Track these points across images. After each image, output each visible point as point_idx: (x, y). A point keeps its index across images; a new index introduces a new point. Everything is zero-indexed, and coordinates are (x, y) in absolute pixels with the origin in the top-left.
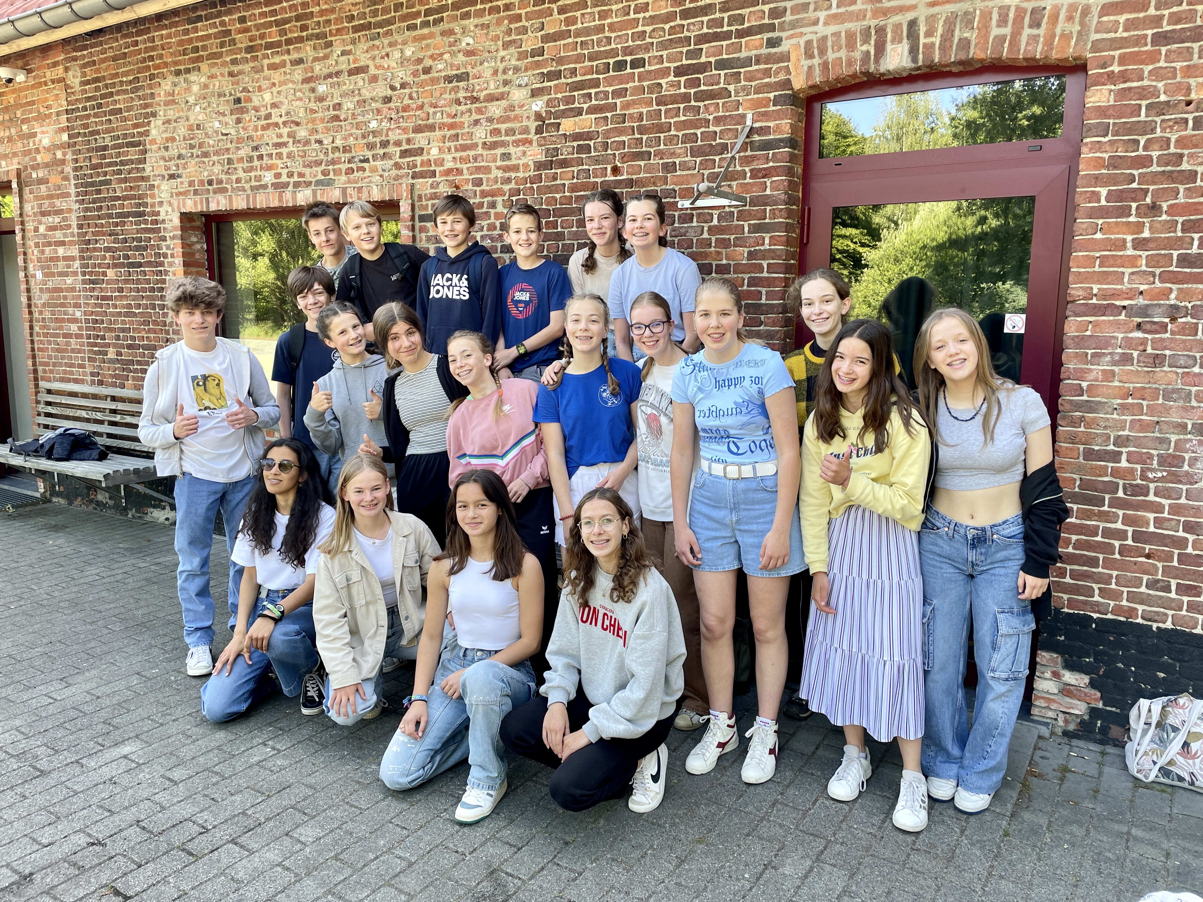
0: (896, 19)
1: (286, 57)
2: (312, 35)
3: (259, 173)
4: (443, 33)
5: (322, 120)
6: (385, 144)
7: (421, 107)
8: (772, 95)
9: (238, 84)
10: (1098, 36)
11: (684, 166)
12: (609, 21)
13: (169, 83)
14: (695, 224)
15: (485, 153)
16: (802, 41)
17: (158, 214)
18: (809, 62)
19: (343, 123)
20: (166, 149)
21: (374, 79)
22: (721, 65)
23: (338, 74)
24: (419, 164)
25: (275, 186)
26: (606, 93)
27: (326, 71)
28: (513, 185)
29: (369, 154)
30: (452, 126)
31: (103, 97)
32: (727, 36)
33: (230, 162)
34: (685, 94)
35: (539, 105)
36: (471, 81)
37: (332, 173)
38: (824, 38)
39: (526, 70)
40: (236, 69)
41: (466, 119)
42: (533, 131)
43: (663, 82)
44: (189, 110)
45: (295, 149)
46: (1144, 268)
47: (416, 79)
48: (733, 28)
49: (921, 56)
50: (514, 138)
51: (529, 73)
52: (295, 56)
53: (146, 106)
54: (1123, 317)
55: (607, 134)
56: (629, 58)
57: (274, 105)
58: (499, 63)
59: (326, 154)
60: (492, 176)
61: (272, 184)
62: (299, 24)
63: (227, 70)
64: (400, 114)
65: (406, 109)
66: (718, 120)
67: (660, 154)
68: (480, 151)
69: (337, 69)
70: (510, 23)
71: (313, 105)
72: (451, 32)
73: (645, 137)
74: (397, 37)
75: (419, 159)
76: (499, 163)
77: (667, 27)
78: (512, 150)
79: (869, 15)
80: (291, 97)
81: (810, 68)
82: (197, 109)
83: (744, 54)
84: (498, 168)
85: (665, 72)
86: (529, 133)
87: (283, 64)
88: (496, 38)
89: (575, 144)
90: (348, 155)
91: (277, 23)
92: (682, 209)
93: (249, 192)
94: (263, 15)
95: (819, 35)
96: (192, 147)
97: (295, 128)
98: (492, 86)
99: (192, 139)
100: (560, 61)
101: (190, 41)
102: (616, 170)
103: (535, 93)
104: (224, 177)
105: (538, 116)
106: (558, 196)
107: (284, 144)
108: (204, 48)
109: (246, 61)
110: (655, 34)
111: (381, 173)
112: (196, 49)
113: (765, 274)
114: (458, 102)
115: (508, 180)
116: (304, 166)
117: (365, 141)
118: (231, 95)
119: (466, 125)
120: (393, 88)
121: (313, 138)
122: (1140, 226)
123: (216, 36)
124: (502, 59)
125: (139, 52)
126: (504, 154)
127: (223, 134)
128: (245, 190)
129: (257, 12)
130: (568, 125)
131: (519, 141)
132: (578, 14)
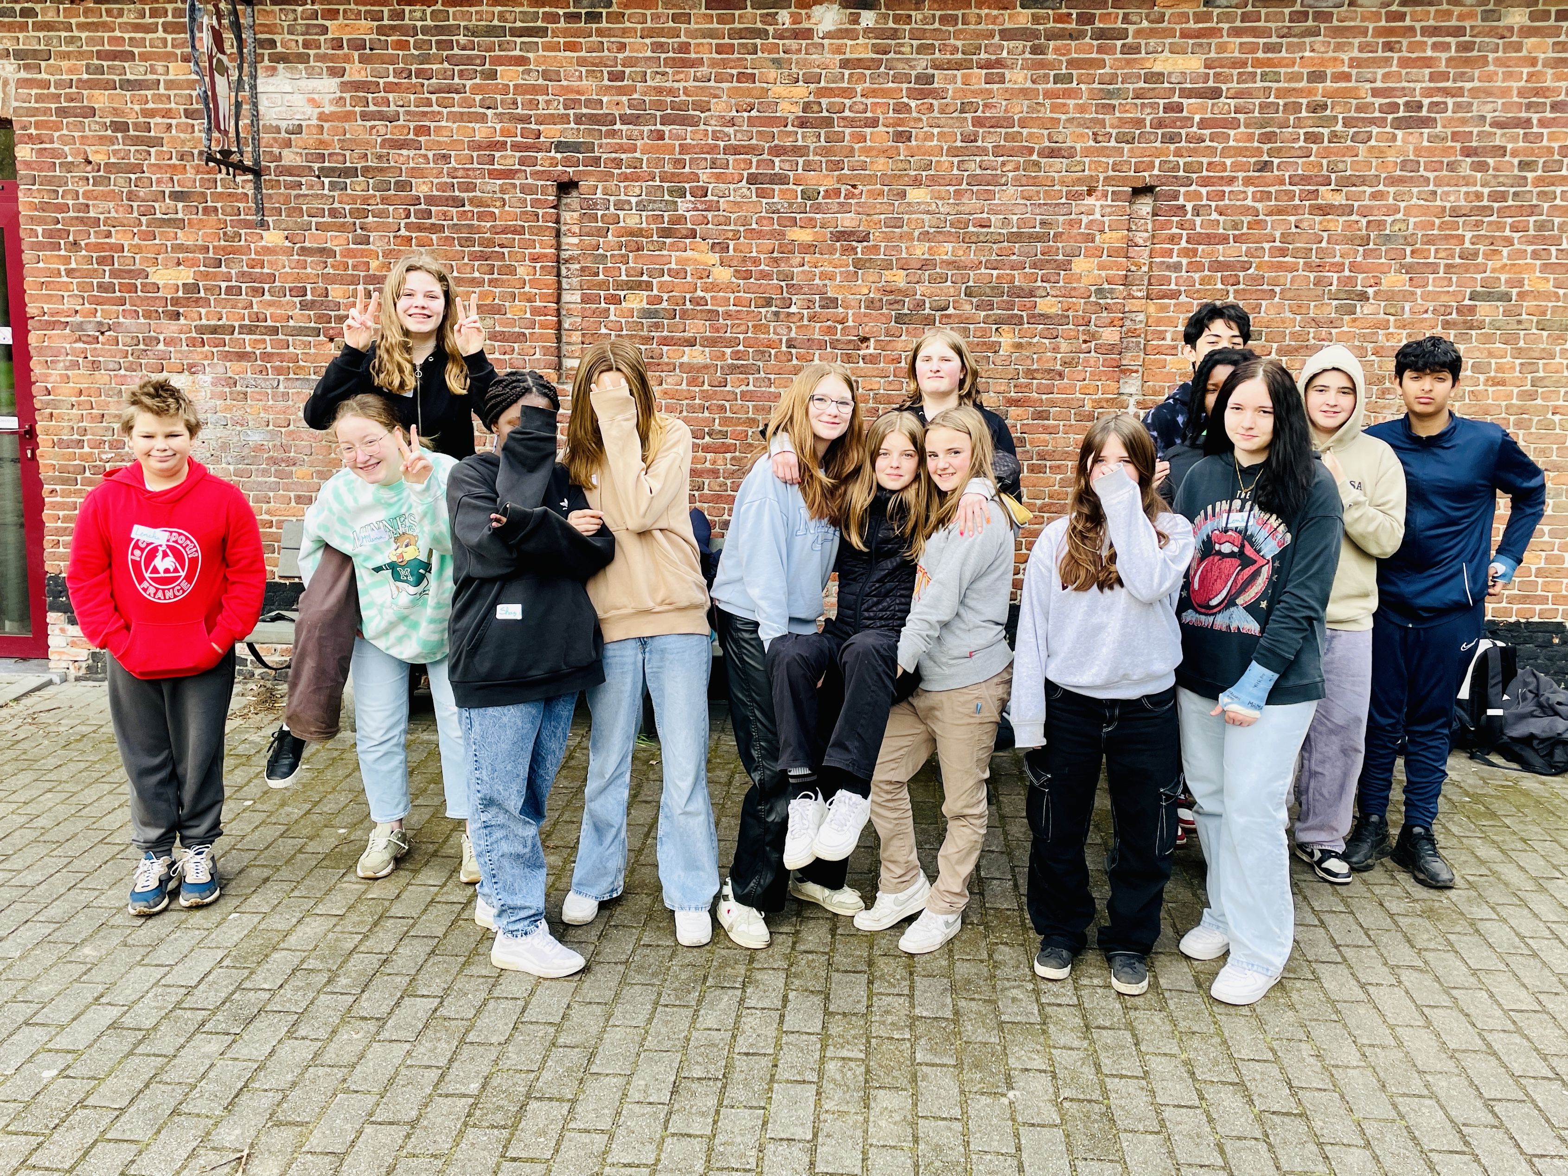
10: (17, 104)
46: (76, 292)
54: (67, 331)
122: (67, 260)
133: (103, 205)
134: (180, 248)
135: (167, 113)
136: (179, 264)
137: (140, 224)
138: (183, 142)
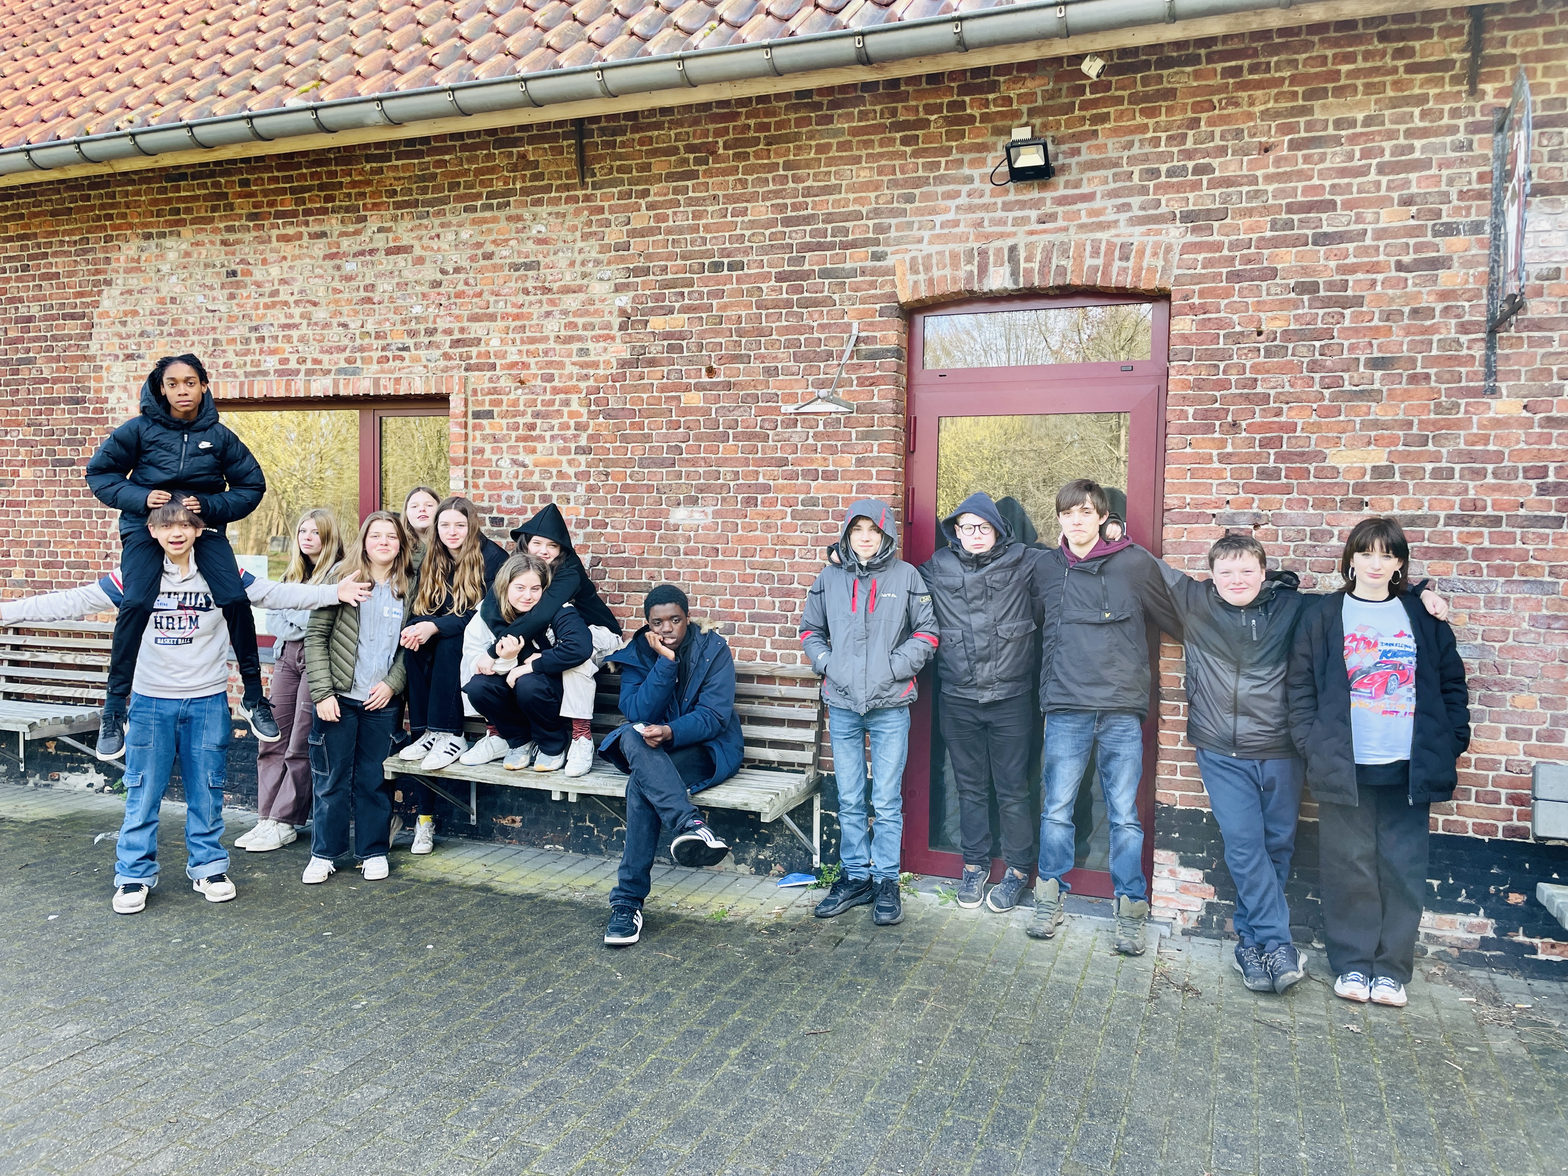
0: (998, 244)
1: (303, 229)
2: (340, 207)
3: (257, 357)
4: (509, 219)
5: (349, 301)
6: (430, 332)
7: (480, 294)
8: (878, 307)
9: (233, 254)
10: (1180, 272)
11: (787, 372)
12: (704, 221)
13: (134, 248)
14: (799, 429)
15: (558, 347)
16: (908, 257)
17: (106, 400)
18: (915, 277)
19: (376, 307)
20: (124, 324)
21: (420, 260)
22: (825, 274)
23: (372, 252)
24: (474, 355)
25: (280, 373)
26: (701, 294)
27: (356, 248)
28: (591, 382)
29: (410, 342)
30: (517, 317)
31: (31, 257)
32: (831, 246)
33: (216, 342)
34: (787, 299)
35: (624, 300)
36: (542, 271)
37: (359, 361)
38: (929, 256)
39: (609, 263)
40: (232, 237)
41: (535, 310)
42: (616, 327)
43: (764, 286)
44: (160, 280)
45: (310, 332)
46: (1229, 480)
47: (474, 265)
48: (837, 239)
49: (1021, 279)
50: (593, 333)
51: (613, 267)
52: (317, 228)
53: (98, 272)
54: (1213, 524)
55: (702, 334)
56: (726, 261)
57: (283, 281)
58: (576, 254)
59: (352, 339)
60: (566, 372)
61: (276, 371)
62: (323, 194)
63: (219, 237)
64: (452, 301)
65: (458, 295)
66: (823, 327)
67: (762, 358)
68: (552, 344)
69: (371, 246)
70: (591, 214)
71: (337, 284)
72: (519, 218)
73: (744, 340)
74: (449, 217)
75: (474, 351)
76: (575, 359)
77: (767, 232)
78: (590, 345)
79: (972, 237)
80: (306, 273)
81: (916, 283)
82: (174, 279)
83: (848, 265)
84: (573, 364)
85: (766, 277)
86: (611, 329)
87: (299, 236)
88: (574, 229)
89: (666, 343)
90: (382, 342)
91: (293, 191)
92: (786, 414)
93: (242, 378)
94: (275, 180)
95: (924, 253)
96: (161, 323)
97: (310, 308)
98: (568, 277)
99: (163, 313)
100: (649, 257)
101: (169, 201)
102: (711, 371)
103: (618, 289)
105: (623, 312)
106: (645, 396)
107: (296, 326)
108: (188, 210)
109: (248, 229)
110: (753, 239)
111: (425, 362)
112: (177, 211)
113: (874, 481)
114: (526, 292)
115: (587, 377)
116: (322, 352)
117: (406, 327)
118: (223, 266)
119: (535, 316)
120: (443, 272)
121: (335, 322)
122: (1223, 443)
123: (206, 198)
124: (581, 251)
125: (92, 208)
126: (581, 349)
127: (208, 310)
128: (236, 376)
129: (266, 176)
130: (657, 323)
131: (600, 336)
132: (670, 212)
133: (1275, 379)
134: (1376, 424)
135: (1374, 268)
136: (1369, 443)
137: (1322, 399)
138: (1392, 300)
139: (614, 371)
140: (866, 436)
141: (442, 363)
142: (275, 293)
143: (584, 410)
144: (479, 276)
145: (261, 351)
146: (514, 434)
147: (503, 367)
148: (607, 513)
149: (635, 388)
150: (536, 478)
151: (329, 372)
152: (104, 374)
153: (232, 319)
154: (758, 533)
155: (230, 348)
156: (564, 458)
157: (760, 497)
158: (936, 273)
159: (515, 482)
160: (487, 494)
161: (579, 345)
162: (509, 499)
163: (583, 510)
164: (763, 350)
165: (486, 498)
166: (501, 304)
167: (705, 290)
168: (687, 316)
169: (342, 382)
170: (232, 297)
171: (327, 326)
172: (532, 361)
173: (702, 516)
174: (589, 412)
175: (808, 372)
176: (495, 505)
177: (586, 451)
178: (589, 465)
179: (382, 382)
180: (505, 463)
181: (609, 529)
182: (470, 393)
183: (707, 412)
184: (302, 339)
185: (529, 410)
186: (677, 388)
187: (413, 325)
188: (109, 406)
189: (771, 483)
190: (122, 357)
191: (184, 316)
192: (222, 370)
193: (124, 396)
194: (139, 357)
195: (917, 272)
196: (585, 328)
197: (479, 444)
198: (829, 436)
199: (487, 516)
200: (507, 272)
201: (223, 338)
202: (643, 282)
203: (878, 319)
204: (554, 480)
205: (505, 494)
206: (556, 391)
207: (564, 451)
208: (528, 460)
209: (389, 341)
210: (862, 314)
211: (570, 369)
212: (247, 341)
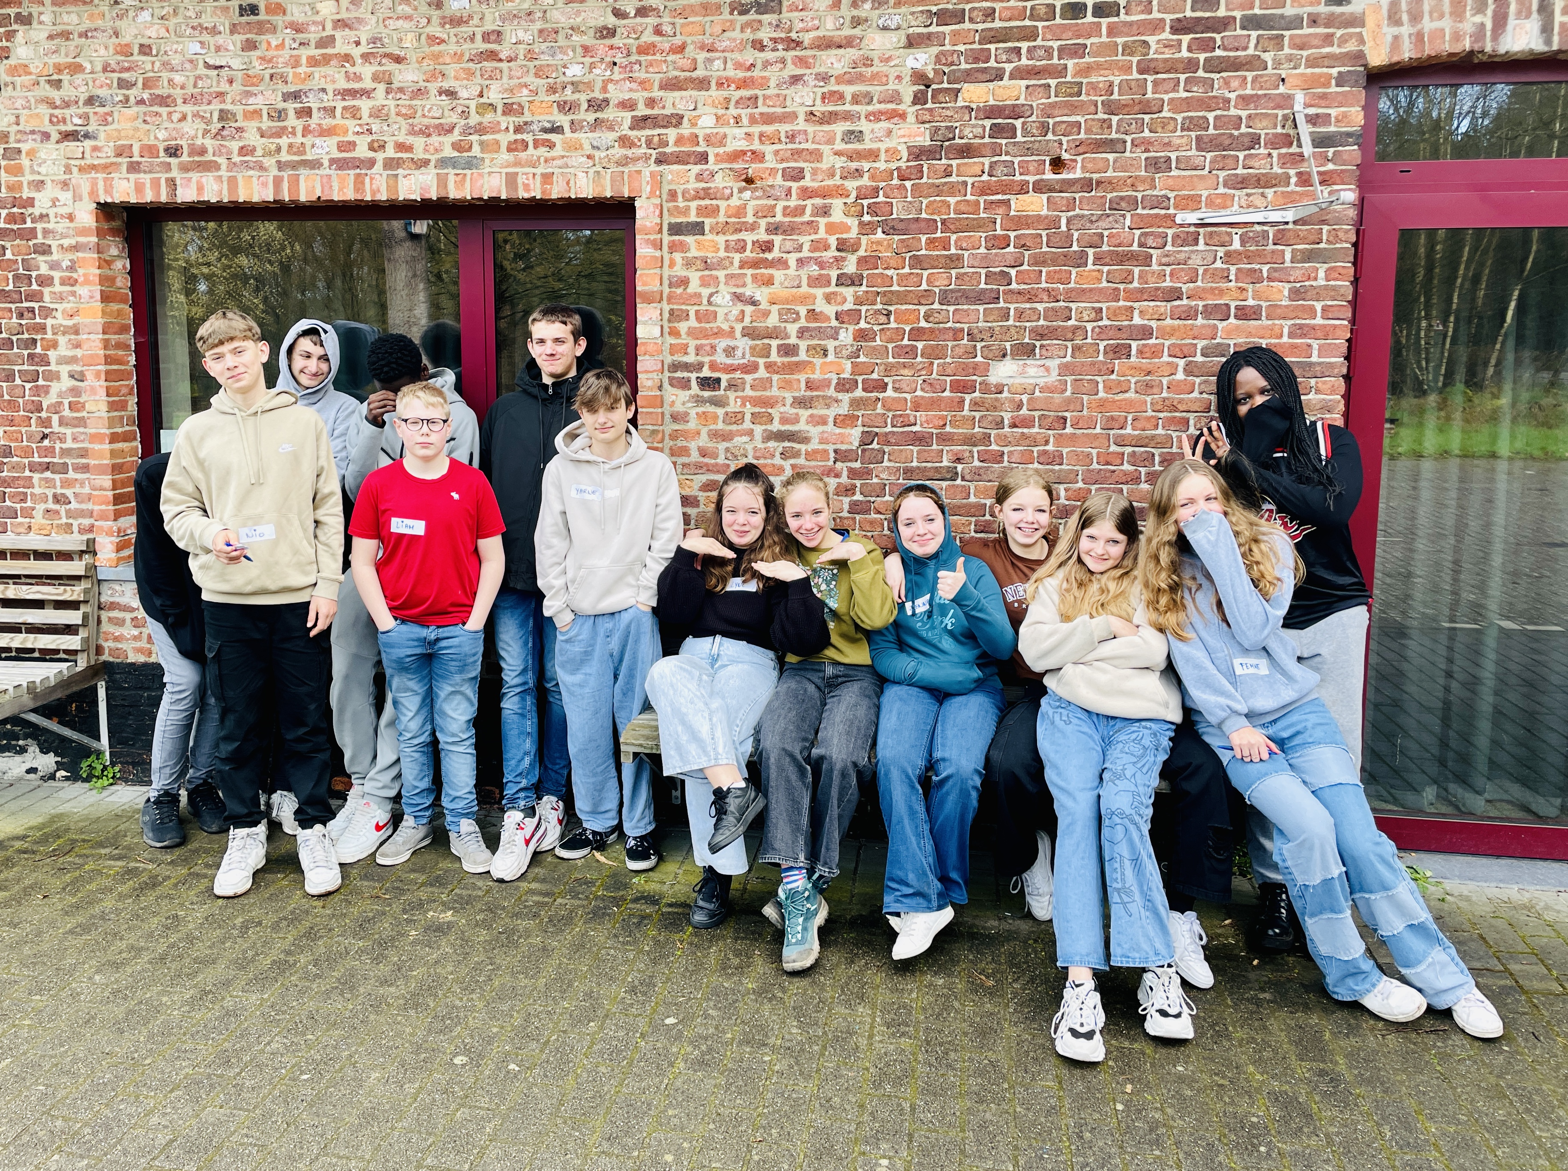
3: (299, 139)
5: (458, 57)
6: (596, 105)
7: (681, 49)
8: (1334, 71)
11: (1184, 164)
14: (1201, 246)
15: (811, 129)
17: (31, 202)
18: (1395, 30)
19: (504, 65)
20: (57, 84)
22: (1252, 22)
24: (671, 140)
25: (342, 164)
26: (1049, 51)
28: (865, 181)
29: (564, 120)
30: (743, 84)
33: (224, 115)
34: (1190, 60)
35: (921, 59)
36: (785, 15)
37: (477, 148)
39: (898, 4)
41: (774, 75)
42: (908, 98)
43: (1152, 40)
44: (119, 17)
45: (391, 103)
49: (1556, 37)
50: (870, 108)
51: (905, 9)
55: (1048, 111)
57: (341, 24)
59: (465, 114)
60: (824, 165)
61: (332, 161)
64: (633, 58)
65: (645, 50)
66: (1245, 101)
67: (1144, 145)
68: (801, 124)
71: (435, 30)
73: (1115, 119)
75: (672, 134)
76: (839, 146)
78: (864, 126)
80: (382, 13)
81: (1396, 38)
82: (145, 16)
83: (1289, 11)
84: (838, 153)
85: (1156, 26)
86: (900, 102)
89: (988, 123)
90: (515, 120)
92: (1181, 225)
93: (274, 172)
96: (125, 84)
97: (390, 66)
98: (830, 24)
99: (128, 69)
102: (1057, 164)
103: (912, 42)
104: (209, 143)
105: (919, 77)
106: (952, 200)
107: (366, 93)
111: (588, 150)
113: (1319, 321)
114: (759, 46)
115: (859, 173)
116: (412, 132)
117: (556, 97)
119: (772, 83)
120: (618, 14)
121: (433, 87)
126: (852, 132)
127: (208, 66)
128: (262, 168)
130: (975, 94)
131: (881, 113)
139: (903, 164)
140: (1308, 256)
141: (618, 152)
142: (329, 41)
143: (853, 223)
144: (679, 21)
145: (306, 131)
146: (737, 257)
147: (719, 159)
148: (889, 370)
149: (938, 190)
150: (773, 321)
151: (426, 163)
152: (25, 162)
153: (250, 80)
154: (1131, 395)
155: (252, 126)
156: (819, 292)
157: (1134, 345)
158: (1428, 25)
159: (738, 327)
160: (693, 344)
161: (846, 126)
162: (730, 351)
163: (848, 366)
164: (1147, 133)
165: (691, 350)
166: (718, 64)
167: (1056, 44)
168: (1024, 83)
169: (451, 179)
170: (250, 46)
171: (419, 93)
172: (768, 150)
173: (1041, 372)
174: (861, 224)
175: (1218, 165)
176: (706, 359)
177: (853, 281)
178: (859, 301)
179: (521, 180)
180: (723, 298)
181: (890, 393)
182: (665, 197)
183: (1054, 223)
184: (377, 113)
185: (763, 223)
186: (1006, 188)
187: (569, 94)
188: (37, 211)
189: (1154, 324)
190: (55, 136)
191: (165, 75)
192: (237, 159)
193: (65, 197)
194: (87, 136)
195: (1398, 23)
196: (856, 100)
197: (679, 271)
198: (1249, 257)
199: (693, 376)
200: (726, 16)
201: (238, 109)
202: (955, 33)
203: (1334, 89)
204: (803, 322)
205: (722, 344)
206: (807, 194)
207: (816, 282)
208: (761, 294)
209: (527, 117)
210: (1308, 84)
211: (829, 160)
212: (281, 115)
